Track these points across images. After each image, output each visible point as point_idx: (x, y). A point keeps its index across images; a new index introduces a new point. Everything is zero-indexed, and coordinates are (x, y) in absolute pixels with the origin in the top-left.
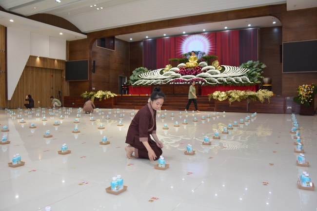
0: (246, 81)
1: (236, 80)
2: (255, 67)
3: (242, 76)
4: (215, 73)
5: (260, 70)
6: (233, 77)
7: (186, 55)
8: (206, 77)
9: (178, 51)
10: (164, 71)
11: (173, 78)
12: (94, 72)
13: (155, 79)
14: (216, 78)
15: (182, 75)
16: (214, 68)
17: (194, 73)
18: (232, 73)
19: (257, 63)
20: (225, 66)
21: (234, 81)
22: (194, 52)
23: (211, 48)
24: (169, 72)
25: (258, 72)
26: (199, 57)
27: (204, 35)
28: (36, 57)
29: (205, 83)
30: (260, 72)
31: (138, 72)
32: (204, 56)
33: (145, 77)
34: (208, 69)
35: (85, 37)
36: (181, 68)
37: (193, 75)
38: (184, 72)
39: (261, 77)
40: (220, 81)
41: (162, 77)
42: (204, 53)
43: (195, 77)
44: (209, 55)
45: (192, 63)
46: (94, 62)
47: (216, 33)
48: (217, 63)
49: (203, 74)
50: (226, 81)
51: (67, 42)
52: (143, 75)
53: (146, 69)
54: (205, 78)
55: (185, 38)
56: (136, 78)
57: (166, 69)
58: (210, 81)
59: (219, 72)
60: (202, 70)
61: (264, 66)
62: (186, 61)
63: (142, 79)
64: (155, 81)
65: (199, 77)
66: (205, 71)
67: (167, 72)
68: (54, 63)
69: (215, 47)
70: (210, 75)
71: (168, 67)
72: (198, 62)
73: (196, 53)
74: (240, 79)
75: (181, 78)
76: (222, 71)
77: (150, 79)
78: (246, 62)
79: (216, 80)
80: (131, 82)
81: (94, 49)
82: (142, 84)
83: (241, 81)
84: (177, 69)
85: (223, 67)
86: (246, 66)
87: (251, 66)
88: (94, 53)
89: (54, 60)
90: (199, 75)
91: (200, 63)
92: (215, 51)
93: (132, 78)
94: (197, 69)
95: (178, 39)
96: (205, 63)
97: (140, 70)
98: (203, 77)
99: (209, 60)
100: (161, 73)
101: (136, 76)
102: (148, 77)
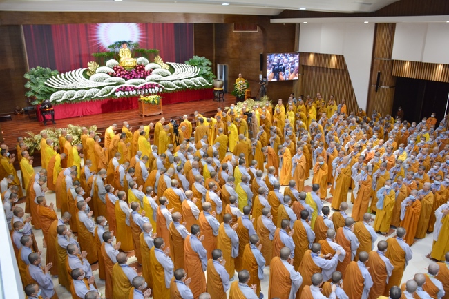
0: (205, 83)
3: (197, 76)
4: (165, 73)
6: (189, 78)
8: (160, 81)
9: (91, 38)
10: (88, 74)
11: (115, 85)
13: (85, 89)
14: (172, 81)
15: (126, 80)
16: (160, 66)
17: (142, 76)
18: (185, 73)
20: (173, 64)
21: (194, 83)
23: (141, 36)
24: (99, 75)
29: (163, 89)
34: (153, 69)
37: (141, 78)
40: (178, 85)
41: (90, 83)
43: (145, 82)
48: (159, 59)
49: (151, 76)
50: (185, 84)
52: (54, 82)
53: (48, 70)
54: (158, 81)
56: (42, 88)
57: (90, 69)
58: (168, 86)
59: (169, 73)
60: (147, 69)
63: (58, 90)
65: (151, 81)
67: (96, 76)
70: (163, 78)
71: (91, 66)
74: (198, 81)
75: (127, 83)
76: (172, 71)
78: (192, 58)
79: (173, 84)
82: (66, 100)
83: (200, 83)
84: (109, 69)
85: (170, 65)
90: (148, 78)
92: (147, 40)
93: (31, 87)
94: (140, 68)
96: (144, 59)
97: (40, 72)
98: (156, 81)
100: (86, 76)
101: (41, 85)
102: (69, 86)
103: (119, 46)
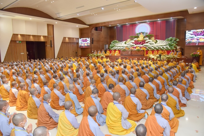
0: (168, 48)
1: (163, 48)
2: (173, 40)
3: (166, 45)
4: (152, 43)
5: (176, 42)
6: (161, 46)
7: (138, 34)
9: (134, 32)
10: (126, 42)
11: (131, 46)
12: (93, 44)
14: (153, 46)
15: (136, 45)
16: (152, 41)
17: (142, 44)
18: (161, 44)
19: (174, 38)
20: (157, 40)
21: (162, 48)
22: (142, 33)
23: (151, 30)
24: (129, 43)
25: (174, 43)
26: (145, 35)
27: (147, 23)
28: (66, 38)
29: (147, 49)
30: (175, 43)
31: (113, 42)
32: (147, 34)
33: (117, 46)
34: (149, 42)
35: (88, 26)
36: (135, 41)
37: (141, 44)
38: (137, 43)
39: (176, 46)
40: (154, 48)
41: (126, 45)
42: (147, 33)
44: (149, 34)
45: (141, 38)
46: (93, 38)
47: (153, 23)
48: (153, 38)
49: (146, 44)
50: (157, 48)
51: (79, 29)
52: (116, 44)
53: (117, 41)
54: (147, 46)
55: (137, 25)
56: (113, 46)
57: (128, 41)
58: (150, 48)
59: (154, 43)
60: (146, 42)
61: (178, 40)
62: (138, 37)
64: (122, 47)
65: (144, 46)
66: (147, 43)
67: (128, 43)
68: (74, 40)
69: (153, 30)
70: (150, 45)
71: (129, 40)
72: (144, 38)
73: (143, 33)
74: (165, 47)
75: (135, 46)
76: (156, 43)
77: (120, 47)
78: (169, 38)
79: (153, 47)
80: (110, 48)
81: (92, 32)
83: (165, 48)
84: (133, 41)
85: (157, 41)
86: (168, 40)
87: (171, 40)
88: (93, 34)
89: (74, 38)
90: (144, 45)
91: (145, 38)
92: (153, 32)
93: (111, 45)
94: (143, 41)
95: (134, 25)
96: (147, 38)
97: (115, 42)
98: (146, 46)
99: (150, 37)
100: (125, 43)
101: (113, 45)
102: (119, 45)
103: (140, 34)
